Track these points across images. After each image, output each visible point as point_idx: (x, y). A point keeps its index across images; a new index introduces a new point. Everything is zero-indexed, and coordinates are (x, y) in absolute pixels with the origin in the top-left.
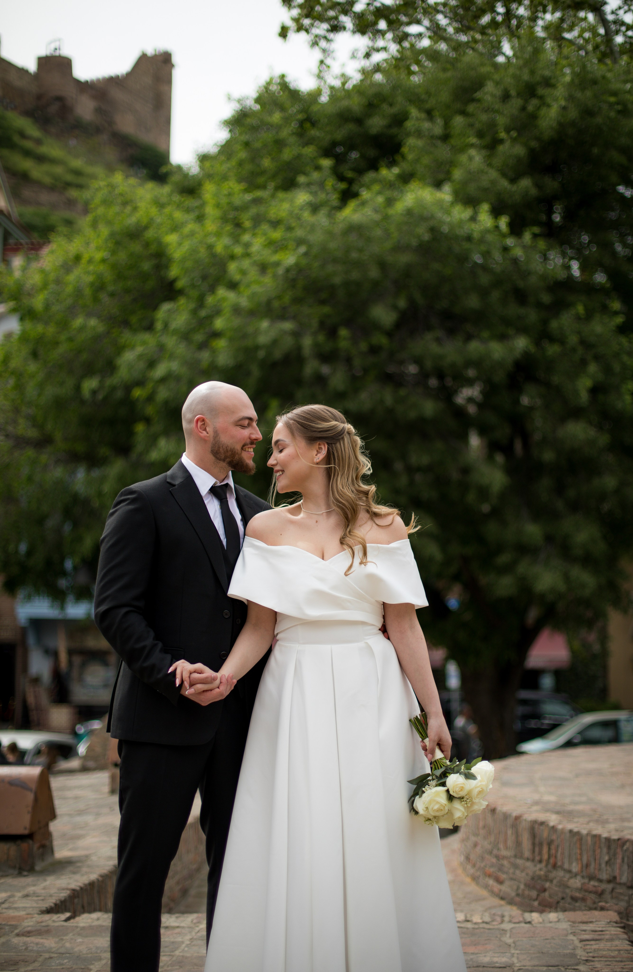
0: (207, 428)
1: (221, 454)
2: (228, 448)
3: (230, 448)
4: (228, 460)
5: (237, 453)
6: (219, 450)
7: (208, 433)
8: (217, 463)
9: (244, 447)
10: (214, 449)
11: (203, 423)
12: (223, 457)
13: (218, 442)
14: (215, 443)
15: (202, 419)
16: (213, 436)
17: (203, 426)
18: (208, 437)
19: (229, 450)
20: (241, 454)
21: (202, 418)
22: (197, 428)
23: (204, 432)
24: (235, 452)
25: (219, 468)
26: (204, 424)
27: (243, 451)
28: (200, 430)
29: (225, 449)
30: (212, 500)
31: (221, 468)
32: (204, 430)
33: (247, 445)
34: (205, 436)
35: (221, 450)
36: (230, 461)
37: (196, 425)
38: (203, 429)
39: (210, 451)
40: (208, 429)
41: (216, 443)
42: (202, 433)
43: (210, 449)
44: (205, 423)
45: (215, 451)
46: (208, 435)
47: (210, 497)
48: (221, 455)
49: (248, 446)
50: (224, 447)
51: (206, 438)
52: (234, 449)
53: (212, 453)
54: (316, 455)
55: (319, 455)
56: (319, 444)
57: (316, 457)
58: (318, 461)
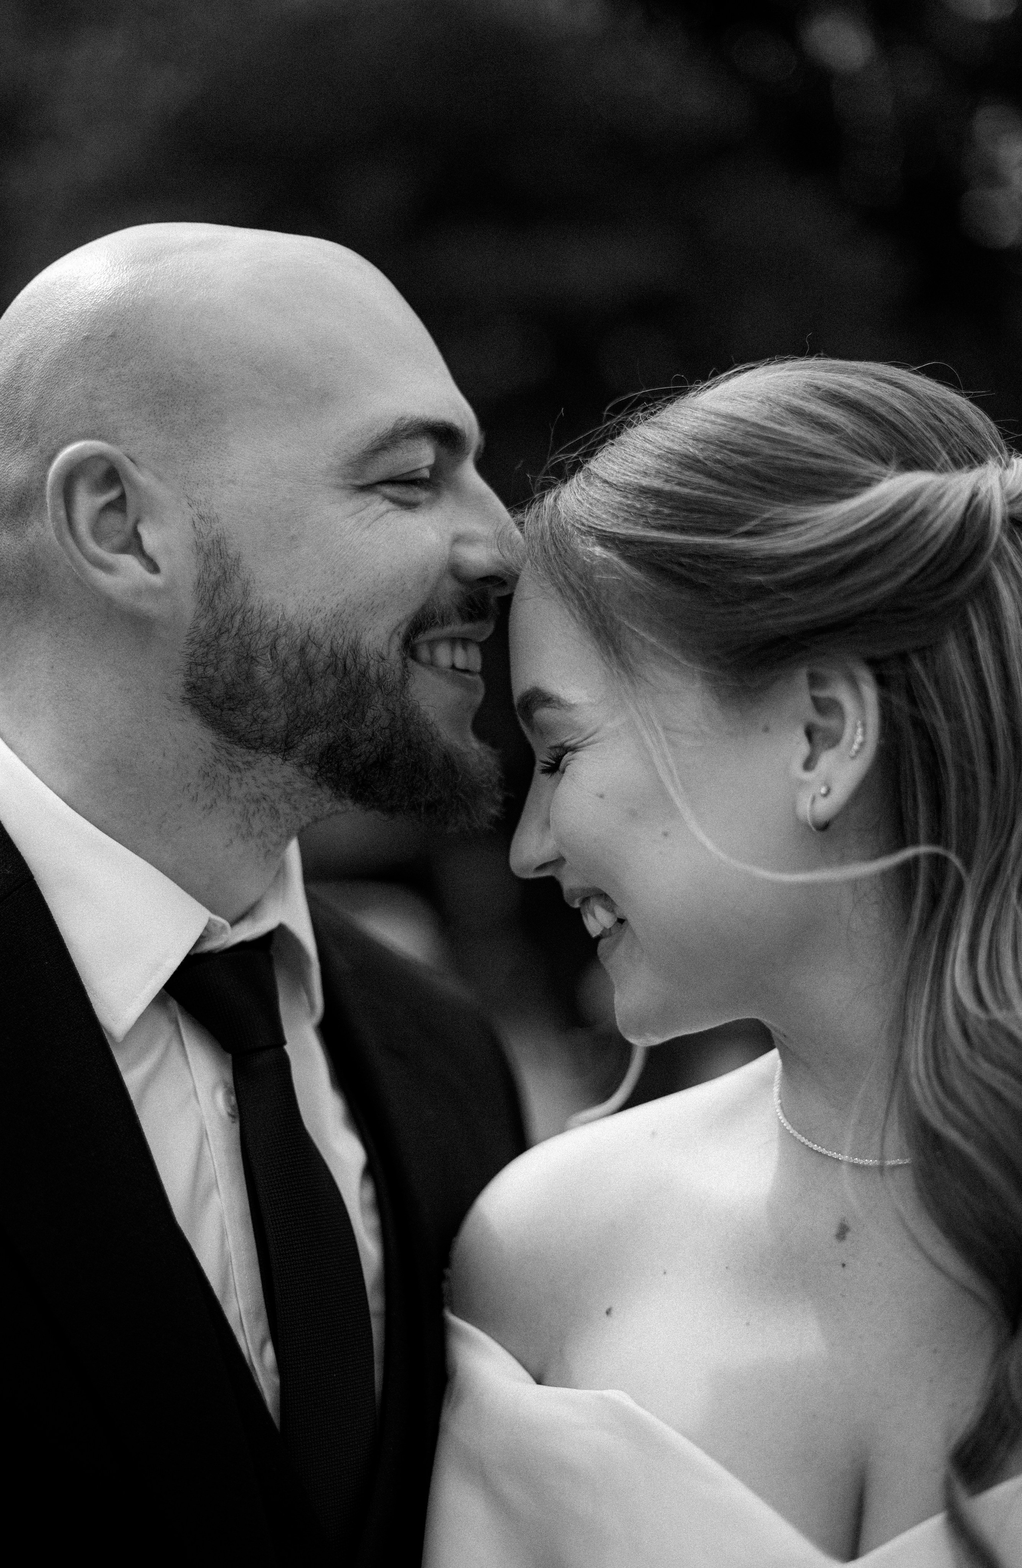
0: (143, 530)
1: (265, 706)
2: (312, 651)
3: (326, 650)
5: (380, 681)
6: (249, 676)
7: (154, 568)
8: (233, 768)
9: (422, 637)
10: (210, 671)
11: (113, 494)
13: (238, 617)
14: (214, 630)
15: (102, 467)
16: (200, 583)
17: (113, 520)
18: (154, 592)
19: (320, 666)
21: (100, 457)
22: (69, 540)
23: (129, 562)
24: (363, 674)
25: (239, 808)
26: (119, 505)
27: (410, 662)
28: (92, 547)
29: (294, 664)
30: (175, 1047)
31: (252, 808)
32: (124, 549)
33: (445, 621)
34: (138, 592)
35: (262, 672)
37: (62, 513)
38: (117, 540)
39: (181, 691)
40: (150, 538)
41: (220, 633)
42: (108, 568)
43: (176, 683)
44: (122, 497)
45: (218, 690)
46: (156, 580)
47: (165, 1028)
48: (265, 714)
49: (448, 630)
50: (283, 651)
51: (147, 605)
52: (355, 650)
53: (194, 706)
54: (809, 764)
55: (827, 760)
56: (815, 681)
57: (807, 776)
58: (825, 808)
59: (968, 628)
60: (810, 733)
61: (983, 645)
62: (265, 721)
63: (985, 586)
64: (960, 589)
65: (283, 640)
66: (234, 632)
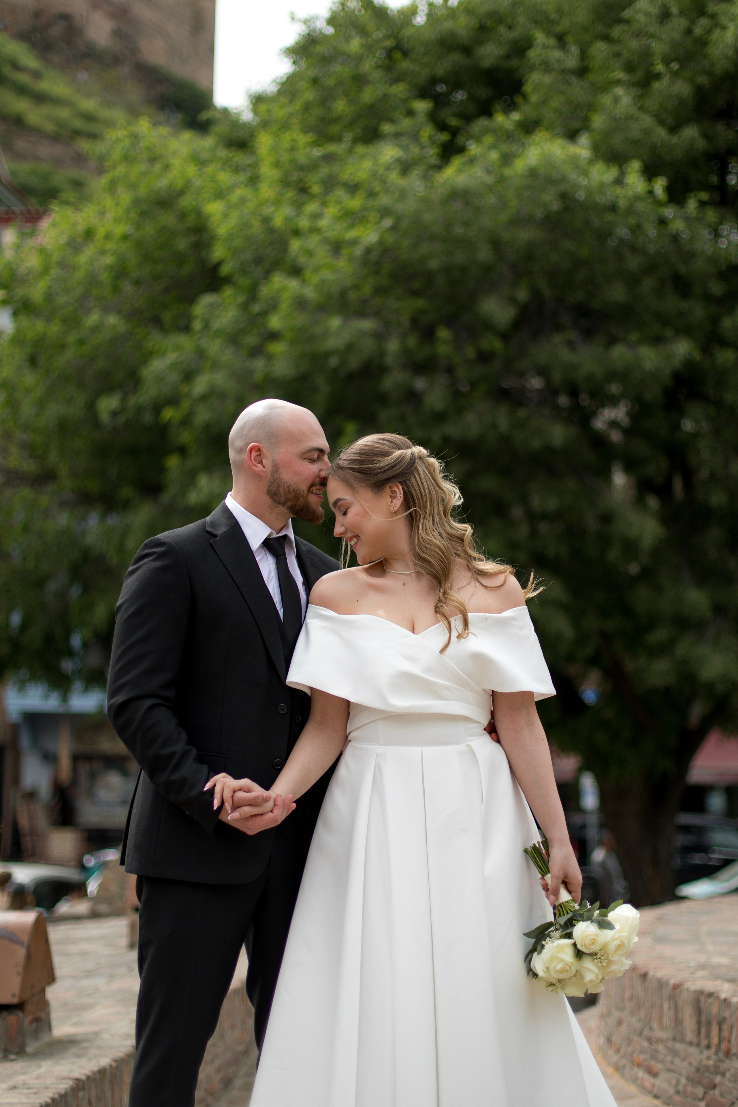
0: (263, 460)
1: (281, 496)
2: (290, 488)
3: (293, 488)
4: (289, 504)
5: (302, 496)
6: (279, 490)
7: (264, 467)
8: (274, 507)
9: (312, 488)
10: (272, 488)
11: (259, 453)
12: (284, 499)
13: (278, 479)
14: (273, 481)
15: (258, 448)
16: (272, 472)
17: (258, 457)
18: (264, 472)
19: (292, 491)
20: (307, 496)
21: (258, 446)
22: (250, 460)
23: (260, 466)
24: (299, 494)
25: (276, 515)
26: (260, 455)
27: (309, 493)
28: (254, 462)
29: (287, 489)
30: (265, 556)
31: (278, 515)
32: (259, 463)
33: (316, 485)
34: (261, 471)
35: (281, 490)
36: (292, 506)
37: (249, 455)
38: (258, 461)
39: (266, 491)
40: (264, 462)
41: (275, 481)
42: (256, 466)
43: (266, 489)
44: (260, 453)
45: (273, 492)
46: (264, 469)
47: (263, 553)
48: (281, 497)
49: (317, 487)
50: (285, 487)
51: (262, 474)
52: (298, 489)
53: (268, 494)
54: (391, 502)
55: (395, 501)
56: (390, 488)
57: (392, 504)
58: (396, 508)
59: (415, 475)
60: (391, 497)
61: (417, 477)
62: (281, 499)
63: (416, 468)
64: (413, 469)
65: (285, 485)
66: (277, 481)
